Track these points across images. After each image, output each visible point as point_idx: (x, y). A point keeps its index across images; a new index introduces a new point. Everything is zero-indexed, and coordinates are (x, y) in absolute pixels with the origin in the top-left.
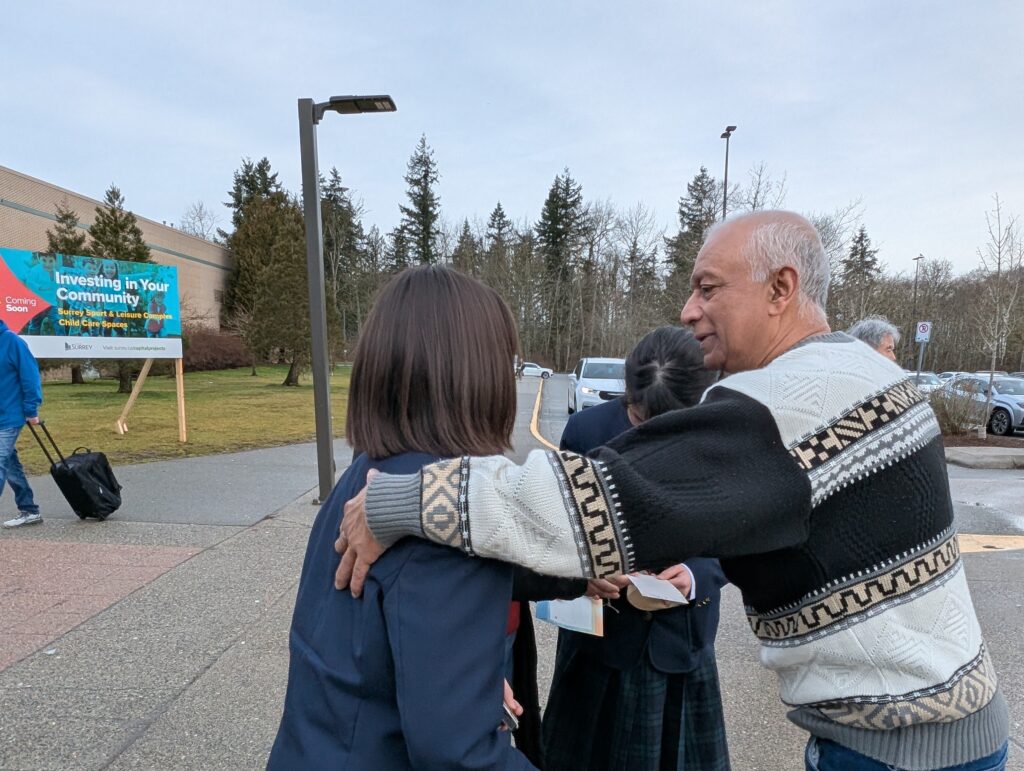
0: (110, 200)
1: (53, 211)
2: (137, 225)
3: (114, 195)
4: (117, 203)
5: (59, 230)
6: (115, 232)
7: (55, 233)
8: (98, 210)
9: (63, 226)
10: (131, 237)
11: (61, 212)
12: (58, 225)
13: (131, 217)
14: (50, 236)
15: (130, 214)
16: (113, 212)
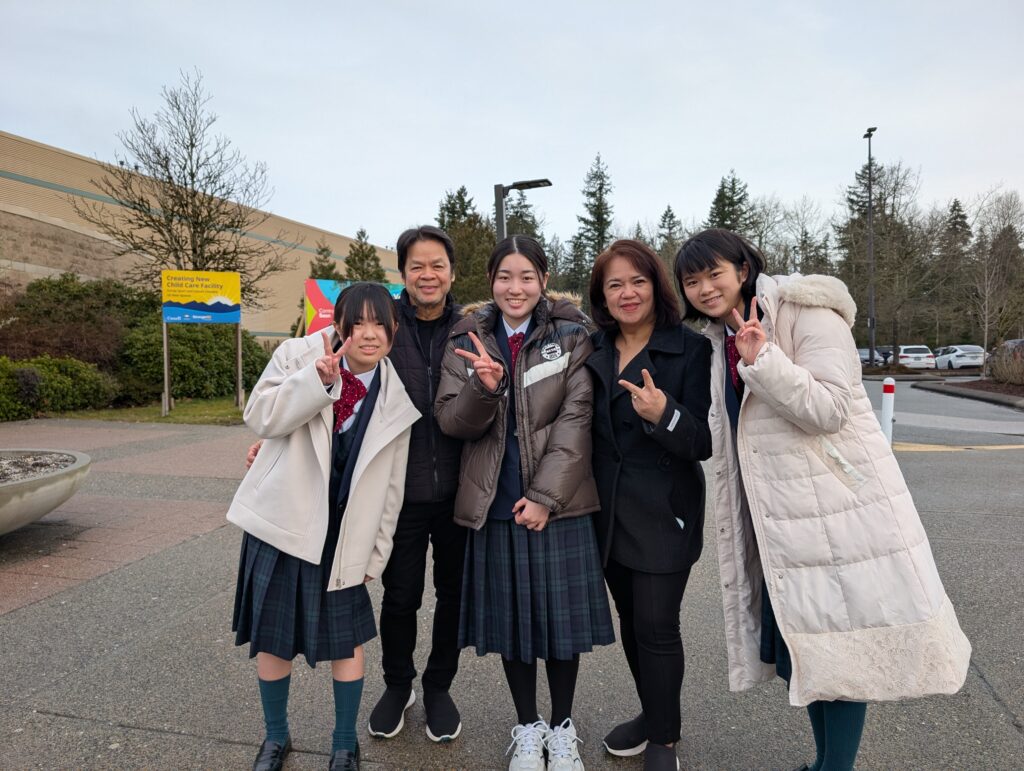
0: (359, 238)
1: (316, 247)
2: (377, 254)
3: (362, 234)
4: (364, 240)
5: (319, 260)
6: (362, 260)
7: (316, 262)
8: (352, 246)
9: (322, 257)
10: (372, 263)
11: (320, 247)
12: (318, 256)
13: (373, 249)
14: (312, 264)
15: (372, 247)
16: (361, 246)
